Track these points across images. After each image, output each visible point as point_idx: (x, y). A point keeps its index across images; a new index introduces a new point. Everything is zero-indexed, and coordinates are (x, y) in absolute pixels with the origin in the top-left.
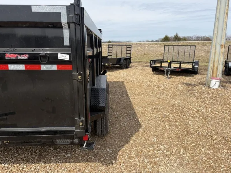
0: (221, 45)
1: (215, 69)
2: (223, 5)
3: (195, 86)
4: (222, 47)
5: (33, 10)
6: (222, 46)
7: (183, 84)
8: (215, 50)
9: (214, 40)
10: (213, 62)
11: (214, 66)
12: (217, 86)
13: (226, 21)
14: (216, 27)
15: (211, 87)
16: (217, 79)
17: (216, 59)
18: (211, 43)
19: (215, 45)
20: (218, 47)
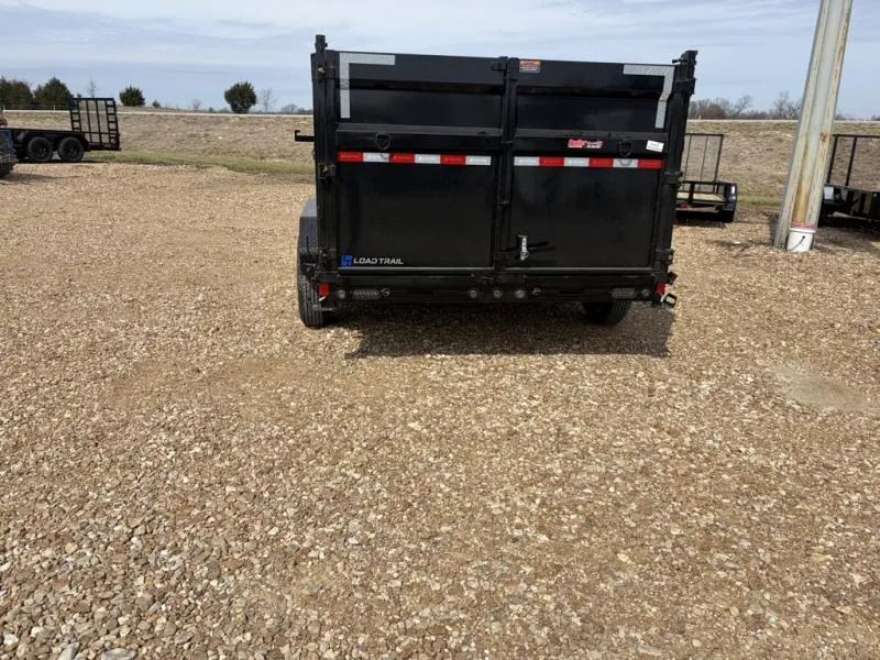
0: (822, 134)
1: (802, 200)
2: (833, 26)
3: (745, 246)
4: (824, 140)
5: (625, 72)
6: (823, 137)
7: (708, 242)
8: (806, 147)
9: (804, 119)
10: (797, 180)
11: (799, 191)
12: (805, 247)
13: (839, 68)
14: (811, 85)
15: (790, 247)
16: (808, 228)
17: (807, 173)
18: (795, 129)
19: (807, 135)
20: (814, 139)
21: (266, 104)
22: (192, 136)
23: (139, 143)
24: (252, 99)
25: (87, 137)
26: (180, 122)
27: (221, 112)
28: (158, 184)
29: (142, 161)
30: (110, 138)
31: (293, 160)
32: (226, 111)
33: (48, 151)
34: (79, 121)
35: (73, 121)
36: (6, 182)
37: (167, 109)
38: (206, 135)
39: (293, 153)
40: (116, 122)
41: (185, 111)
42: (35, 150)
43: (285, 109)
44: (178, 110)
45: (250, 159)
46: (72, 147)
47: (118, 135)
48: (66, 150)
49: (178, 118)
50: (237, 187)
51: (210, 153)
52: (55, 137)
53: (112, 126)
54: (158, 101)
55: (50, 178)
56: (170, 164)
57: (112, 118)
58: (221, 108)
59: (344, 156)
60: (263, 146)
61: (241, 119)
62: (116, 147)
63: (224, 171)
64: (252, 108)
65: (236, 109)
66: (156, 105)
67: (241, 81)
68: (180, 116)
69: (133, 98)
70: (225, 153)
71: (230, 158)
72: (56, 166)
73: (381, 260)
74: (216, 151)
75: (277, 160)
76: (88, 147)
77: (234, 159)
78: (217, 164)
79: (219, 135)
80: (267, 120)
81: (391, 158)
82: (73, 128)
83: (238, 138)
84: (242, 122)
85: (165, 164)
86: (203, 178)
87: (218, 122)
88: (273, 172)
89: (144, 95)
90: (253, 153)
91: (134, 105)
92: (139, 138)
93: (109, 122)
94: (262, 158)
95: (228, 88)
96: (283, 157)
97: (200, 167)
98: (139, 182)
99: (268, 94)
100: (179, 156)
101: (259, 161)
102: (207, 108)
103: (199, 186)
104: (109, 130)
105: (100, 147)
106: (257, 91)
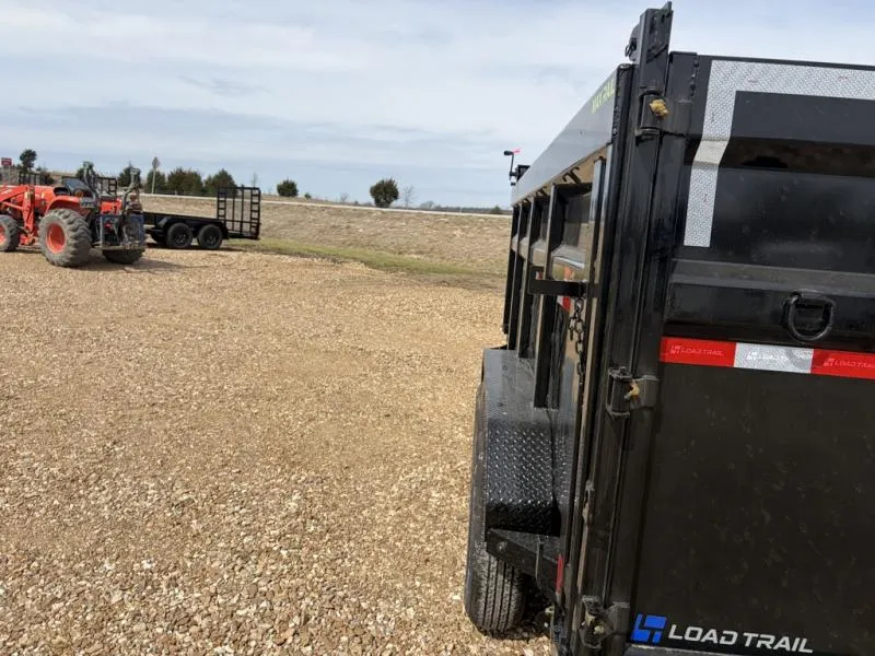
21: (407, 200)
22: (334, 227)
23: (283, 232)
24: (395, 195)
25: (229, 225)
26: (325, 214)
27: (366, 205)
28: (288, 279)
29: (280, 251)
30: (251, 227)
31: (432, 256)
32: (369, 205)
33: (187, 237)
34: (225, 209)
35: (219, 209)
36: (133, 270)
37: (317, 201)
38: (348, 227)
39: (432, 249)
40: (259, 211)
41: (333, 203)
42: (175, 236)
43: (424, 205)
44: (327, 202)
45: (389, 255)
46: (210, 235)
47: (259, 224)
48: (206, 237)
49: (323, 209)
50: (372, 288)
51: (349, 245)
52: (197, 224)
53: (255, 215)
54: (310, 194)
55: (179, 267)
56: (307, 256)
57: (255, 207)
58: (365, 202)
59: (678, 350)
60: (402, 241)
61: (383, 213)
62: (255, 236)
63: (361, 267)
64: (394, 203)
65: (379, 204)
66: (307, 196)
67: (386, 178)
68: (327, 208)
69: (288, 190)
70: (363, 246)
71: (368, 252)
72: (191, 253)
73: (750, 636)
74: (356, 243)
75: (415, 256)
76: (226, 235)
77: (371, 253)
78: (355, 259)
79: (360, 228)
80: (406, 216)
81: (816, 361)
82: (218, 216)
83: (379, 231)
84: (384, 216)
85: (302, 256)
86: (338, 275)
87: (360, 215)
88: (412, 270)
89: (298, 187)
90: (391, 248)
91: (289, 196)
92: (283, 227)
93: (252, 211)
94: (400, 253)
95: (374, 184)
96: (421, 253)
97: (336, 260)
98: (269, 276)
99: (409, 191)
100: (318, 248)
101: (397, 256)
102: (353, 201)
103: (330, 284)
104: (252, 218)
105: (240, 236)
106: (401, 187)
